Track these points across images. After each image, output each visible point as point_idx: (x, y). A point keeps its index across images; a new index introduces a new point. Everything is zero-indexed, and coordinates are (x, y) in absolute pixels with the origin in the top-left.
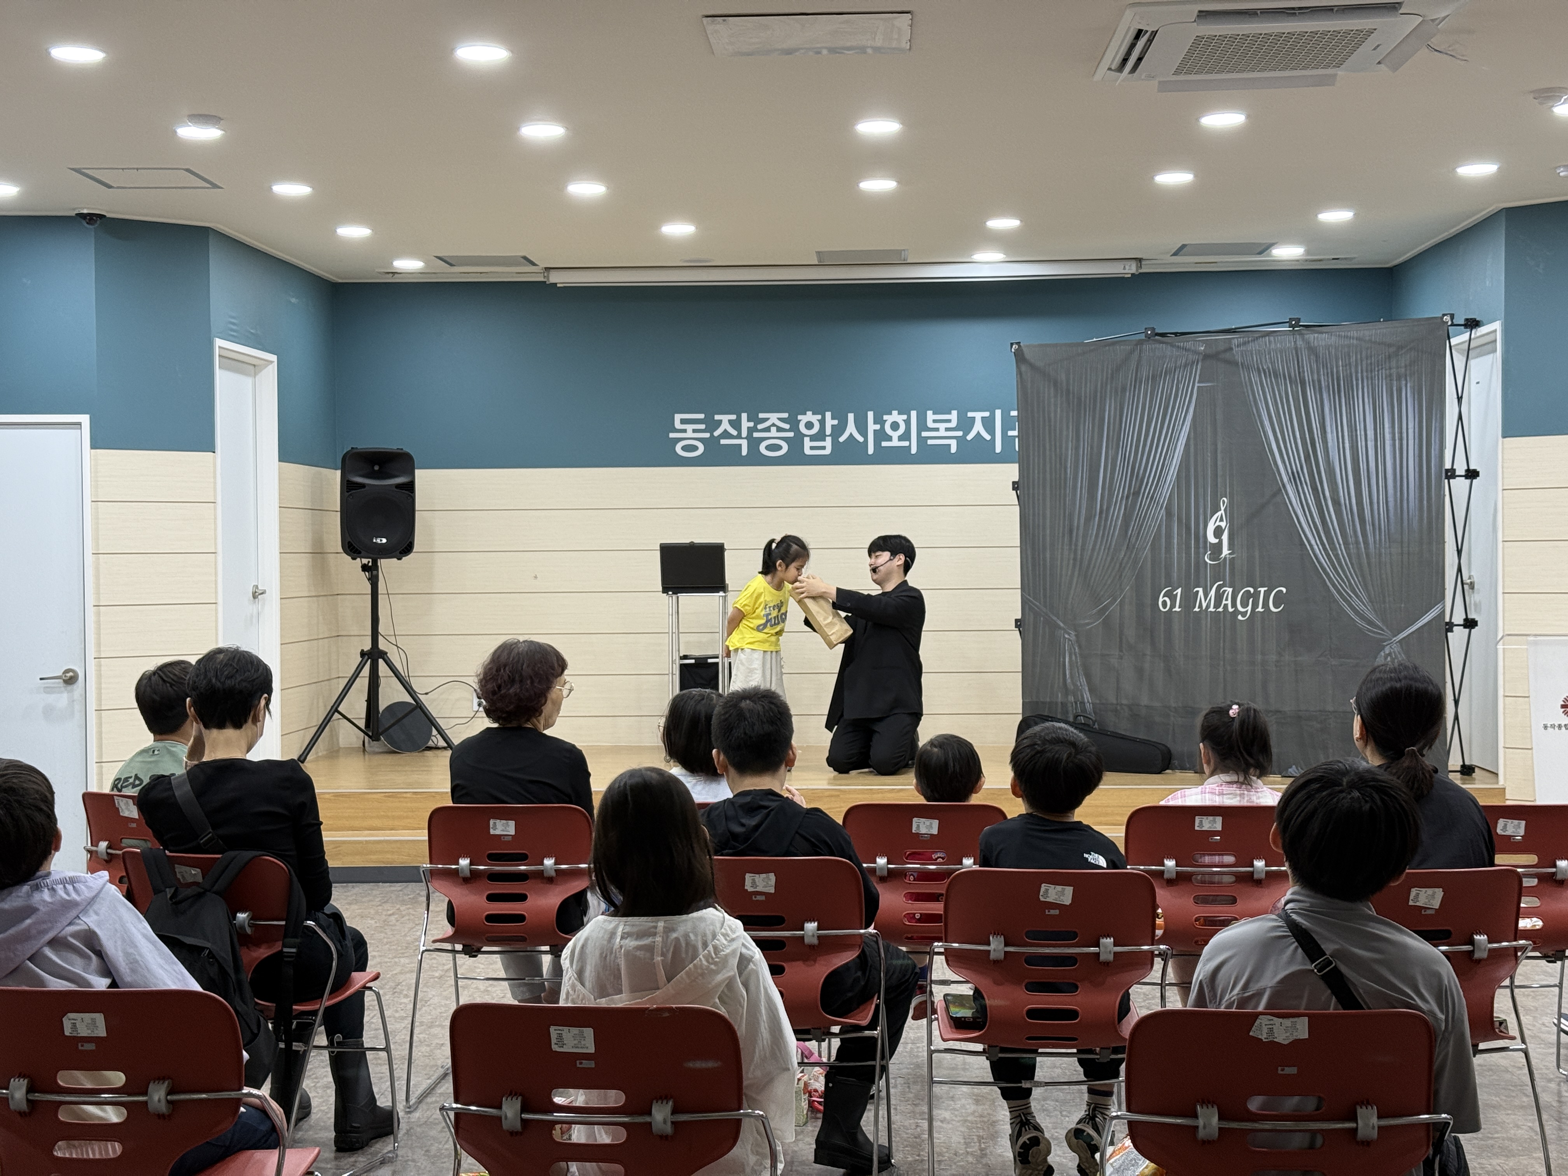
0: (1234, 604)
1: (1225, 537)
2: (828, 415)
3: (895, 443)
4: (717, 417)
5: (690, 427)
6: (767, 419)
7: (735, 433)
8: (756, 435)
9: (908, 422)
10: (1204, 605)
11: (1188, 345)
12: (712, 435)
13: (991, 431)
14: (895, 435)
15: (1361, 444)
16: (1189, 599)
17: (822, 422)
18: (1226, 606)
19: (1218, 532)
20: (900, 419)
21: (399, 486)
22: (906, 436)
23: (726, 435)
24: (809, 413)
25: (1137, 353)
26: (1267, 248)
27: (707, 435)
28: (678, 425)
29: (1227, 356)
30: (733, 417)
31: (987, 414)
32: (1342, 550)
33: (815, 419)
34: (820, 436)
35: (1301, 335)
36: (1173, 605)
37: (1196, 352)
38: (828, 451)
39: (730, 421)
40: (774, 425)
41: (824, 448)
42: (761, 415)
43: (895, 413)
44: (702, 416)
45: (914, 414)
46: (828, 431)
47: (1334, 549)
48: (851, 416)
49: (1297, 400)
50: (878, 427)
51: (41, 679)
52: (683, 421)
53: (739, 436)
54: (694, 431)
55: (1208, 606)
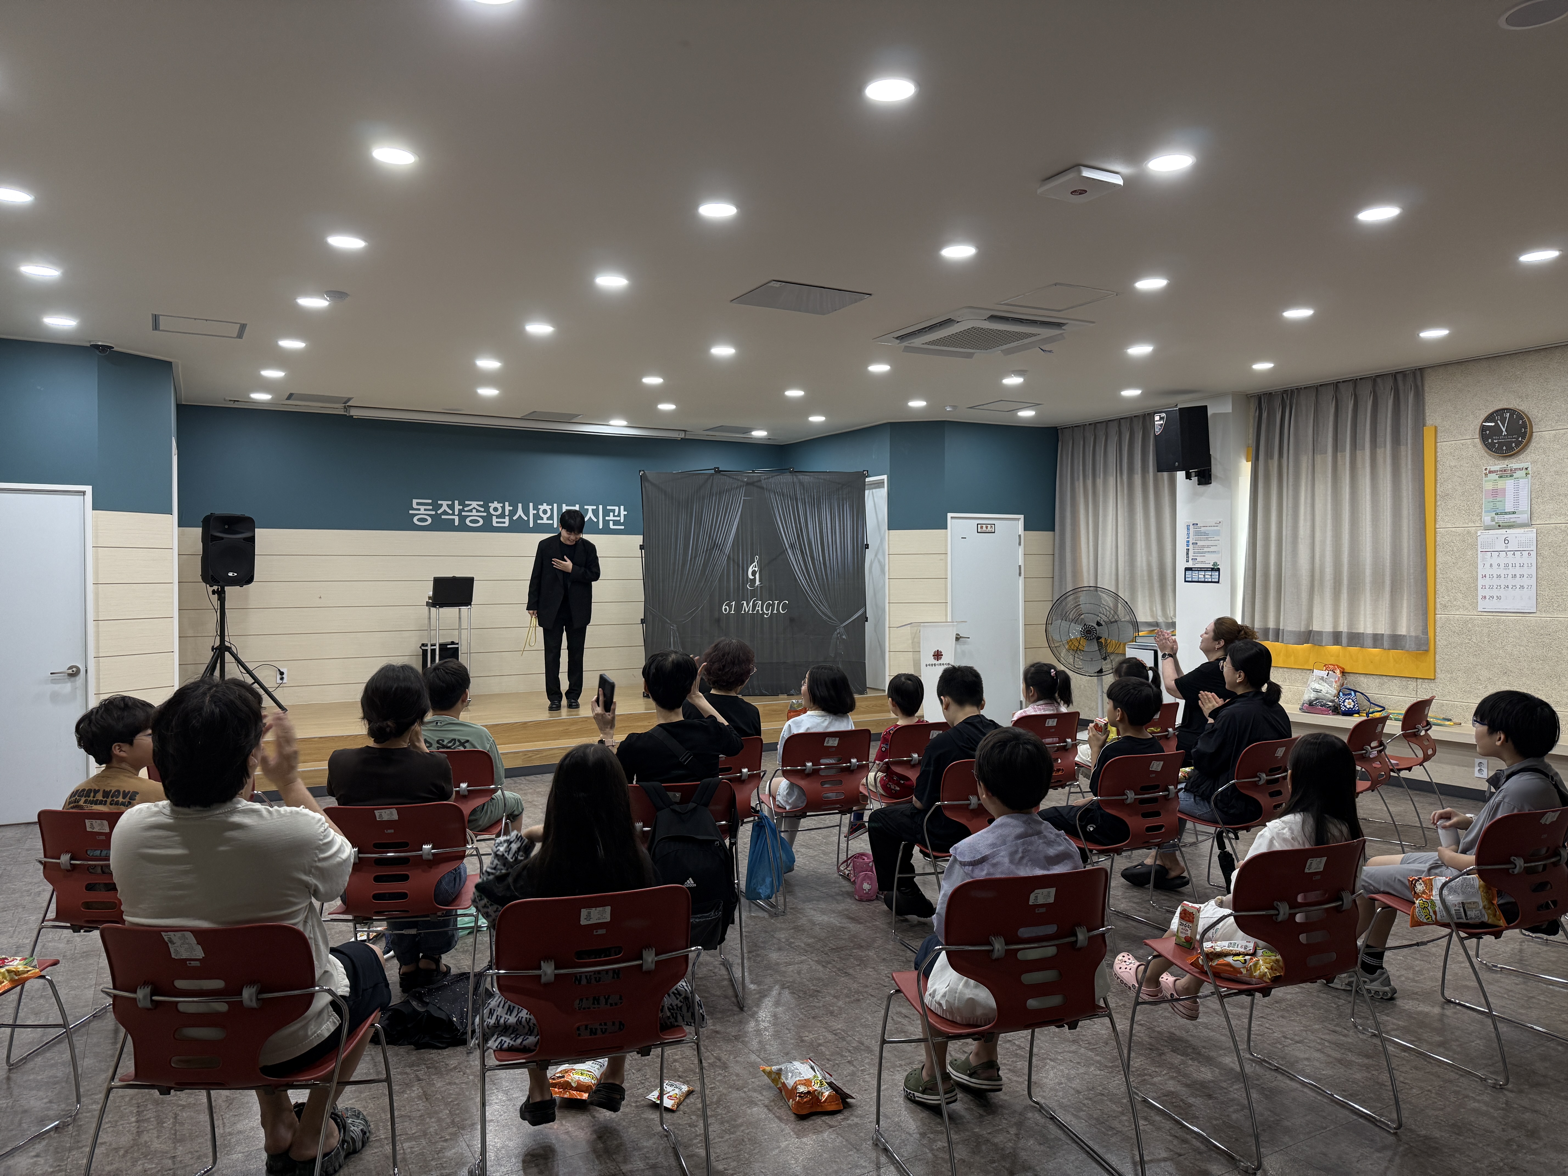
0: (762, 610)
1: (757, 576)
2: (507, 504)
3: (545, 521)
4: (439, 502)
5: (422, 508)
6: (470, 505)
7: (451, 512)
8: (463, 514)
9: (552, 510)
10: (747, 610)
11: (739, 477)
12: (436, 512)
13: (597, 516)
14: (545, 517)
15: (824, 530)
16: (739, 607)
17: (503, 508)
18: (758, 610)
19: (754, 573)
20: (548, 508)
21: (245, 539)
22: (551, 518)
23: (445, 513)
24: (496, 502)
25: (710, 480)
26: (749, 430)
27: (434, 513)
28: (415, 506)
29: (759, 484)
30: (450, 503)
31: (595, 507)
32: (815, 582)
33: (499, 506)
34: (502, 515)
35: (796, 476)
36: (730, 610)
37: (742, 481)
38: (507, 525)
39: (448, 505)
40: (474, 508)
41: (504, 523)
42: (467, 502)
43: (545, 504)
44: (430, 501)
45: (555, 505)
46: (507, 513)
47: (811, 582)
48: (520, 505)
49: (793, 508)
50: (535, 512)
51: (51, 674)
52: (418, 504)
53: (453, 514)
54: (425, 510)
55: (749, 611)
